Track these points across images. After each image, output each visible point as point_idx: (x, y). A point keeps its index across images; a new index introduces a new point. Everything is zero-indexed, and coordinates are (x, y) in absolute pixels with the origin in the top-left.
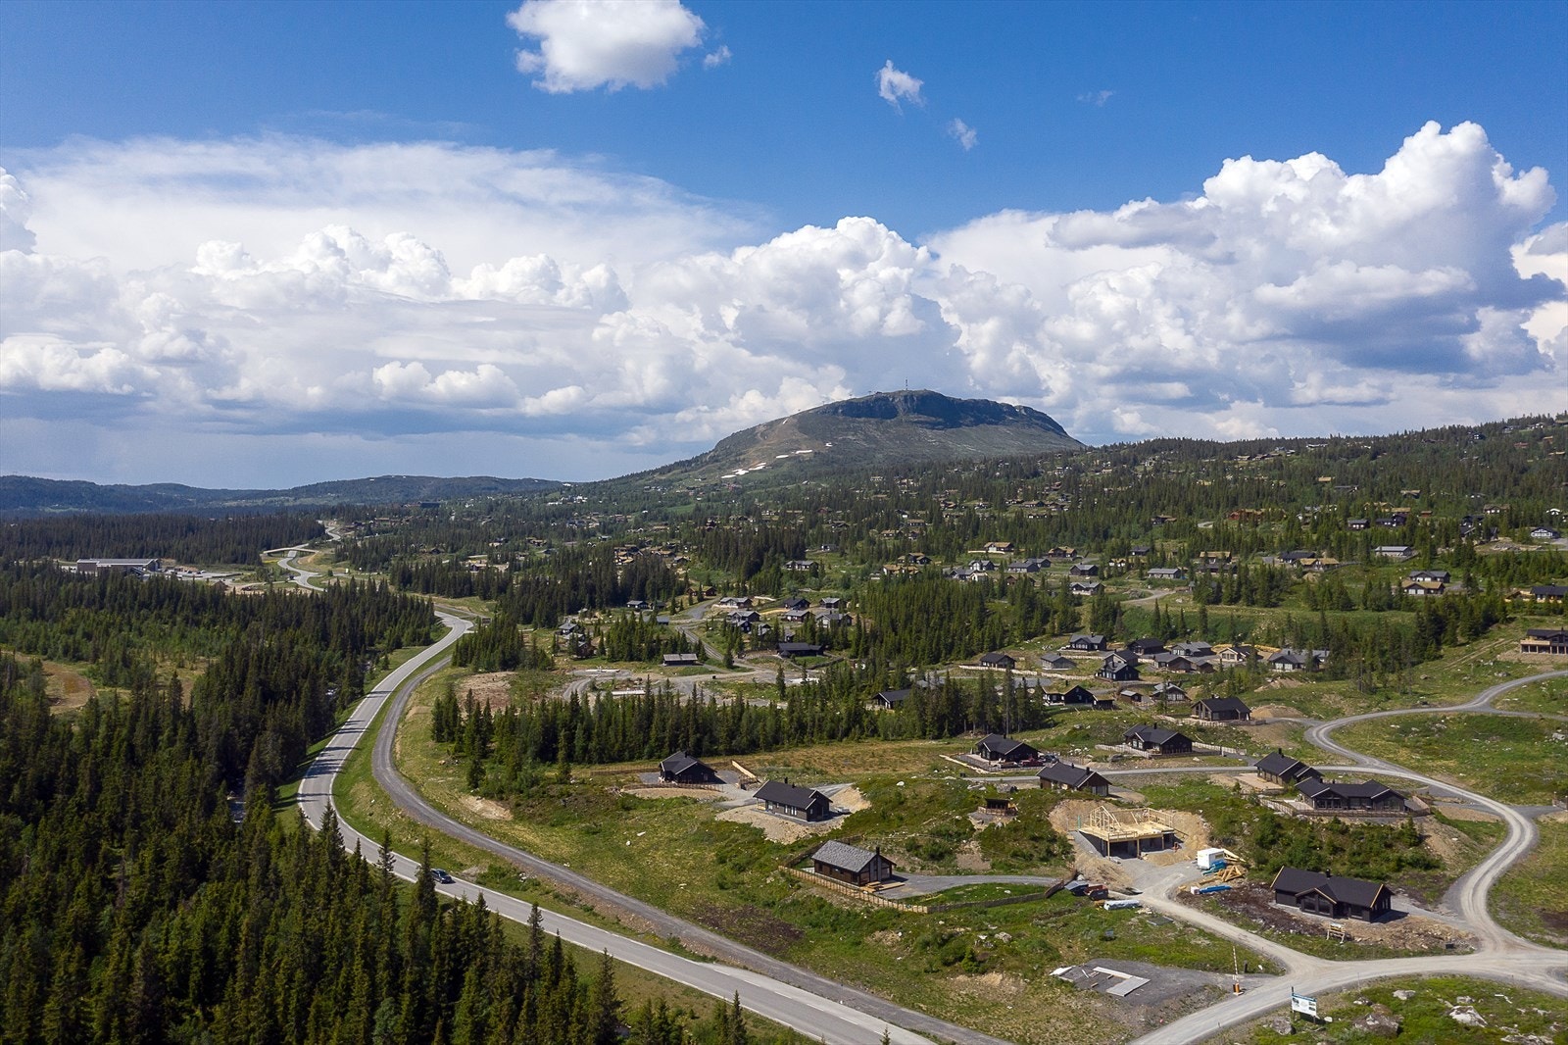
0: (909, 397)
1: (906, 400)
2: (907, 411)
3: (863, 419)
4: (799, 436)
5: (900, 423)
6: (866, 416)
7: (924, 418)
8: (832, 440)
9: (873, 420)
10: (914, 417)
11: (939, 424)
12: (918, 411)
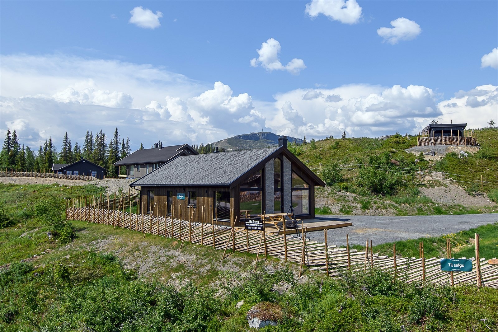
0: (263, 134)
1: (262, 135)
2: (263, 139)
3: (248, 140)
4: (228, 145)
5: (260, 142)
6: (250, 140)
7: (268, 141)
8: (238, 146)
9: (252, 141)
10: (265, 140)
11: (273, 143)
12: (266, 138)
